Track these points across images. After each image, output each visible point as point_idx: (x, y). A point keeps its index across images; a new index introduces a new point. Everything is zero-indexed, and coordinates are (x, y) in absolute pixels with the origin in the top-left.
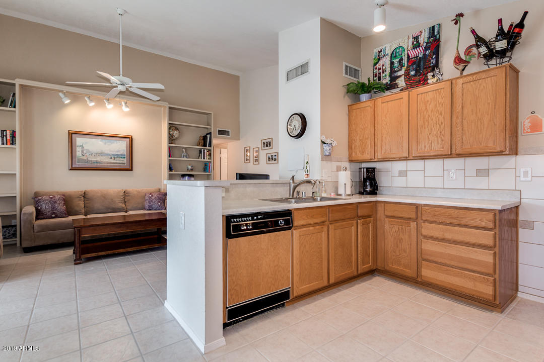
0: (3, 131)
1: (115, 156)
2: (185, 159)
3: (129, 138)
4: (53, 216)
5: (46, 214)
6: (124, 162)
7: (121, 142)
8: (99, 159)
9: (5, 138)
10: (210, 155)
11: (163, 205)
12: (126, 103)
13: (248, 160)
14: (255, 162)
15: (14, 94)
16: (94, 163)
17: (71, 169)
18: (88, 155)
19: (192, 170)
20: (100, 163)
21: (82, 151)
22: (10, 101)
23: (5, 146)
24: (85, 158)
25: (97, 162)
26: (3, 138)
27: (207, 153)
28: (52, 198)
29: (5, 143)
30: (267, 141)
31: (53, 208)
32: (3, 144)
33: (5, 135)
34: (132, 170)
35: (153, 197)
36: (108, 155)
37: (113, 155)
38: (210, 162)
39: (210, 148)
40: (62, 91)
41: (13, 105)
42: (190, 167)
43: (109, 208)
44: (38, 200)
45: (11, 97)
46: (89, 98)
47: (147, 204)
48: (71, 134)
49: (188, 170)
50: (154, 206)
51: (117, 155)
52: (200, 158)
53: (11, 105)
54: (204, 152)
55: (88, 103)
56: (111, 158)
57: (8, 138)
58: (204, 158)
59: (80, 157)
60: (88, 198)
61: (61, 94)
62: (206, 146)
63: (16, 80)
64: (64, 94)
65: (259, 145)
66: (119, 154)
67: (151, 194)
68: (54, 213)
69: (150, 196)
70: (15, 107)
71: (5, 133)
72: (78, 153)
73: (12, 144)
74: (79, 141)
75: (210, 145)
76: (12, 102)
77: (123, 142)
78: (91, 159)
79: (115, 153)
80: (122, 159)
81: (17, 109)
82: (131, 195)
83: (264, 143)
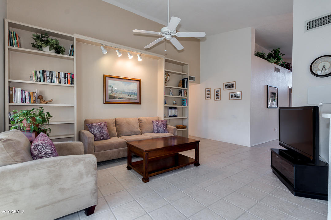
0: (66, 73)
1: (130, 94)
2: (172, 96)
3: (139, 81)
4: (102, 138)
5: (98, 137)
6: (136, 98)
7: (134, 83)
8: (121, 96)
9: (66, 79)
10: (186, 93)
11: (166, 129)
12: (140, 55)
13: (209, 97)
14: (216, 98)
15: (72, 46)
16: (119, 98)
17: (105, 103)
18: (115, 92)
19: (176, 104)
20: (122, 99)
21: (112, 90)
22: (70, 51)
23: (67, 85)
24: (113, 95)
25: (120, 98)
26: (65, 79)
27: (185, 92)
28: (100, 125)
29: (67, 83)
30: (231, 84)
31: (102, 132)
32: (65, 83)
33: (66, 76)
34: (140, 104)
35: (160, 124)
36: (127, 93)
37: (130, 93)
38: (186, 99)
39: (186, 89)
40: (102, 45)
41: (72, 54)
42: (174, 102)
43: (132, 132)
44: (91, 126)
45: (70, 48)
46: (119, 50)
47: (156, 129)
48: (105, 77)
49: (174, 104)
50: (161, 130)
51: (132, 93)
52: (181, 95)
53: (70, 54)
54: (183, 92)
55: (118, 54)
56: (129, 95)
57: (69, 79)
58: (183, 96)
59: (110, 94)
60: (118, 124)
61: (102, 47)
62: (184, 87)
63: (74, 34)
64: (104, 47)
65: (222, 87)
66: (133, 92)
67: (157, 121)
68: (102, 136)
69: (157, 122)
70: (73, 55)
71: (66, 75)
72: (109, 92)
73: (71, 83)
74: (110, 82)
75: (187, 87)
76: (71, 51)
77: (136, 84)
78: (117, 96)
79: (131, 92)
80: (135, 96)
81: (75, 57)
82: (142, 122)
83: (226, 85)
